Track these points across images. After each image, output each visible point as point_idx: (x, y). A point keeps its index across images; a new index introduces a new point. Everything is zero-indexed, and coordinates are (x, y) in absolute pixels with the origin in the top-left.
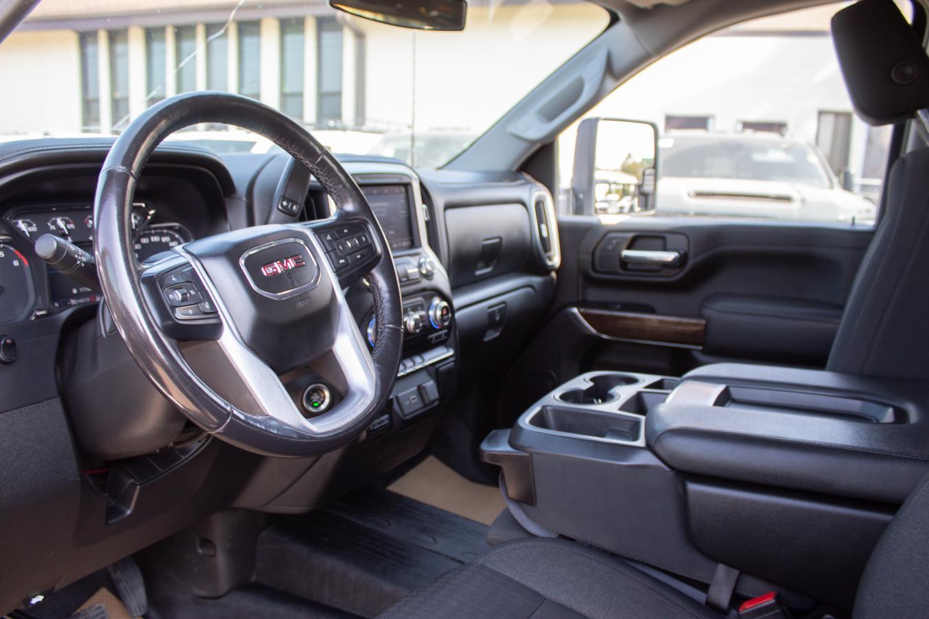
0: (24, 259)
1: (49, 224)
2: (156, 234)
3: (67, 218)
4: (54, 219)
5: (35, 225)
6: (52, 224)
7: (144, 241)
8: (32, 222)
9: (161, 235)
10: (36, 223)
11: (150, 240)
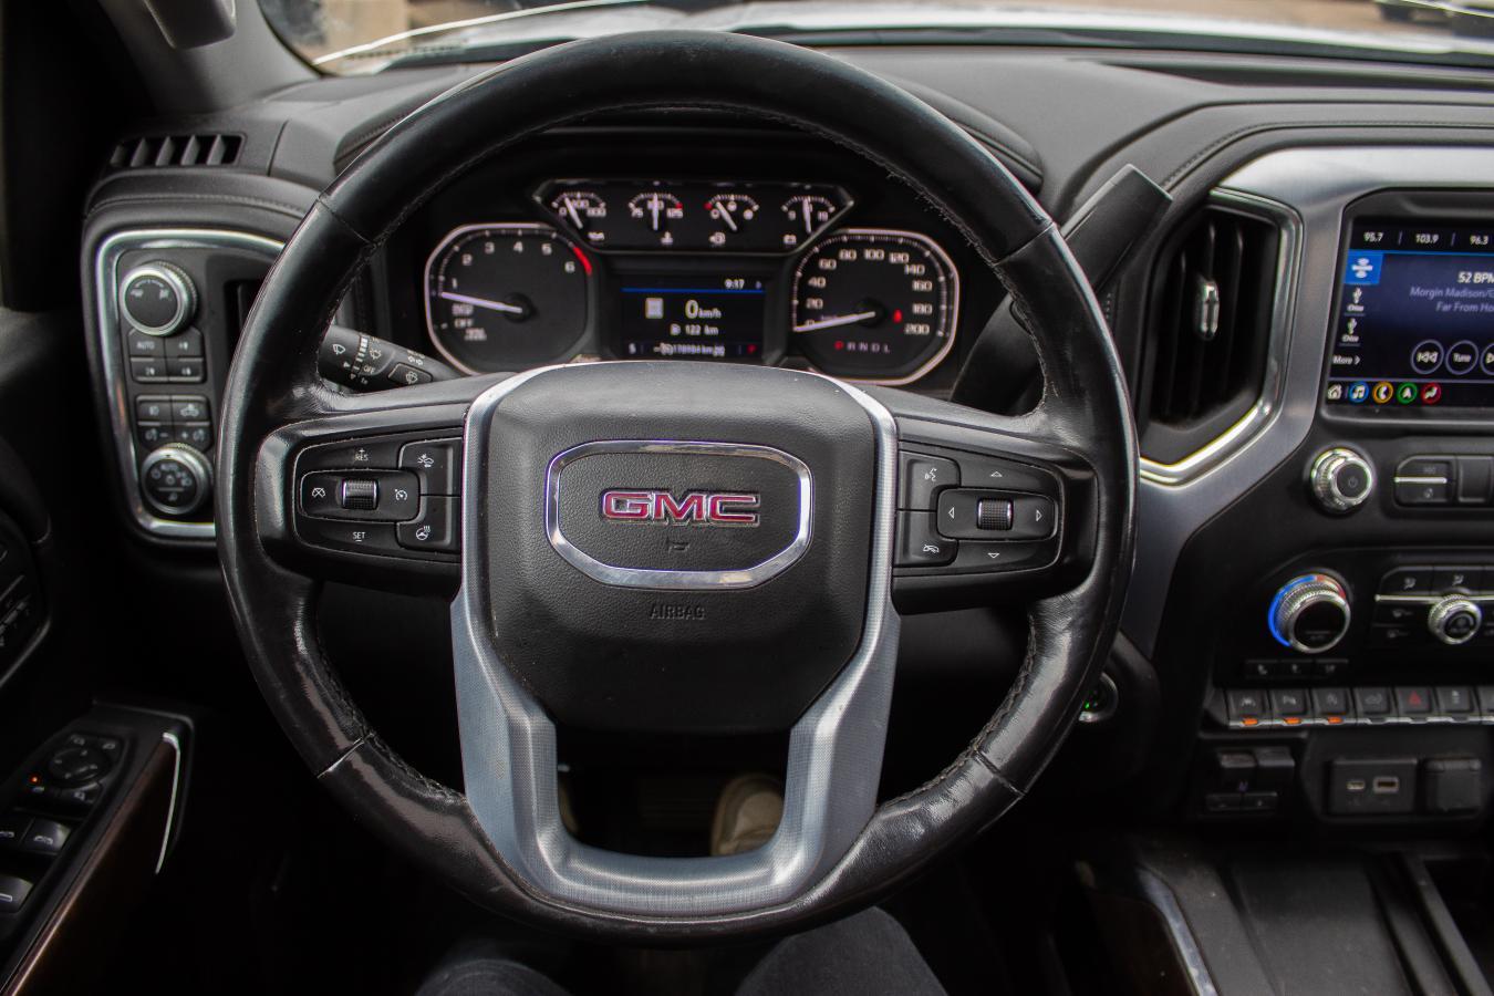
0: (585, 261)
1: (632, 205)
2: (878, 244)
3: (669, 197)
4: (642, 196)
5: (603, 205)
6: (637, 206)
7: (846, 255)
8: (598, 199)
9: (890, 246)
10: (604, 200)
11: (861, 255)
